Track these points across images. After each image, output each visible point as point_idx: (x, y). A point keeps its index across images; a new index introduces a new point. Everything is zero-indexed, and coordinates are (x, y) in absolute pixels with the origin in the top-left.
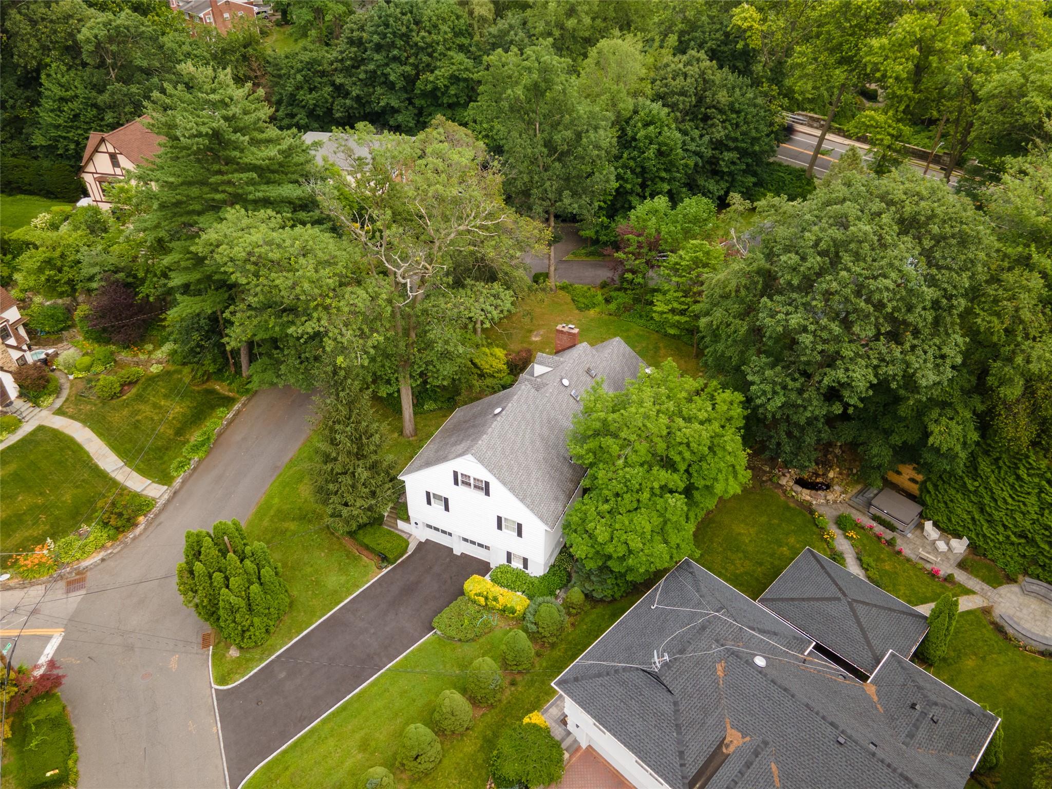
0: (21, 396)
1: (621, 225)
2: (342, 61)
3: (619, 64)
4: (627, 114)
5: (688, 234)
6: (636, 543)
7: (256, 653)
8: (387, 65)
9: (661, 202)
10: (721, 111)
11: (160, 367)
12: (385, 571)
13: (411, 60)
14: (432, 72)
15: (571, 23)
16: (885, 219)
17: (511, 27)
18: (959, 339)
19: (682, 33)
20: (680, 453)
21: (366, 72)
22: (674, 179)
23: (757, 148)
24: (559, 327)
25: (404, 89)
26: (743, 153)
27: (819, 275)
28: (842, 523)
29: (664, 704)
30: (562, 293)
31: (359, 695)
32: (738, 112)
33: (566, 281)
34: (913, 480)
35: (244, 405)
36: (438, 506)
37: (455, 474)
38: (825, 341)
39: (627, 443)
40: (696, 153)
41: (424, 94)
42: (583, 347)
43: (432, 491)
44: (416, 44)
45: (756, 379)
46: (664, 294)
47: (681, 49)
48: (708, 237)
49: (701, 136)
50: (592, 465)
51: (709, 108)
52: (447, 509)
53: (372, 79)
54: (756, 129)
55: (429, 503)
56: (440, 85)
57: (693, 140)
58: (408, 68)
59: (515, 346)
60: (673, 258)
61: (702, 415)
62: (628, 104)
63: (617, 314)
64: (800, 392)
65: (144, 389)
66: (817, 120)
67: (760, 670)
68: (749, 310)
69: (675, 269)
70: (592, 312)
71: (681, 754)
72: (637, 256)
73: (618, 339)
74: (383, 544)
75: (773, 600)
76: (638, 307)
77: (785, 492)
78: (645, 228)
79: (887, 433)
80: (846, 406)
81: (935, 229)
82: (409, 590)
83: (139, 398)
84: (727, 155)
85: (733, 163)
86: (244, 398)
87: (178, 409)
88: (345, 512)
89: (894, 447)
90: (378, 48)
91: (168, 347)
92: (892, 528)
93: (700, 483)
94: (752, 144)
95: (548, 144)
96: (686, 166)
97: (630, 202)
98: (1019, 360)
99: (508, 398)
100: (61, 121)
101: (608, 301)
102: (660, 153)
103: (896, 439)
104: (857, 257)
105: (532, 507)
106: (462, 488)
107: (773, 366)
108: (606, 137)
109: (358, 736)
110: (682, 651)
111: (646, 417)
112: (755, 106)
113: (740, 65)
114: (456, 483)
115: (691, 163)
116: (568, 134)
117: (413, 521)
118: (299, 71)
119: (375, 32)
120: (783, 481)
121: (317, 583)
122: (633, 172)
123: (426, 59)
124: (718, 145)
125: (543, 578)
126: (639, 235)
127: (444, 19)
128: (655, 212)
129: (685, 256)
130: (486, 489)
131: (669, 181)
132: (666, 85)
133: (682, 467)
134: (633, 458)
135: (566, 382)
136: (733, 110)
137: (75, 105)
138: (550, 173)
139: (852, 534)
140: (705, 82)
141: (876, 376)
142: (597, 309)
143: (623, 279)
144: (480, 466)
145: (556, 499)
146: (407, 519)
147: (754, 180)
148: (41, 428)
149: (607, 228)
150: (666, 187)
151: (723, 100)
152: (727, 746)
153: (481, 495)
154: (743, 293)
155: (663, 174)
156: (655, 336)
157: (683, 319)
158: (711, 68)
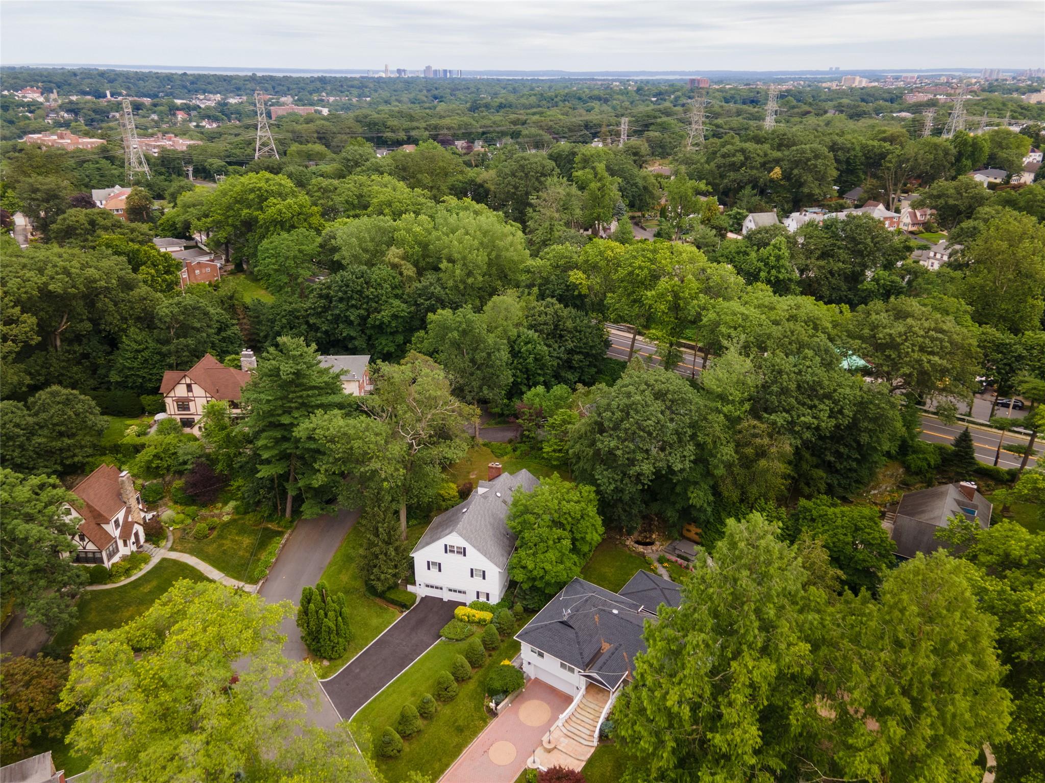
0: (146, 541)
1: (517, 403)
2: (314, 309)
3: (506, 309)
4: (513, 338)
5: (558, 406)
6: (548, 567)
7: (339, 662)
8: (347, 310)
9: (540, 389)
10: (570, 332)
11: (229, 517)
12: (404, 614)
13: (364, 306)
14: (379, 313)
15: (470, 281)
16: (647, 393)
17: (431, 284)
18: (691, 447)
19: (540, 285)
20: (566, 519)
21: (332, 315)
22: (546, 374)
23: (594, 352)
24: (490, 465)
25: (359, 325)
26: (587, 355)
27: (622, 421)
28: (661, 561)
29: (570, 634)
30: (485, 448)
31: (404, 674)
32: (580, 332)
33: (486, 441)
34: (696, 534)
35: (290, 535)
36: (434, 570)
37: (446, 546)
38: (628, 453)
39: (538, 516)
40: (558, 358)
41: (374, 327)
42: (505, 476)
43: (431, 560)
44: (367, 297)
45: (600, 477)
46: (548, 442)
47: (542, 296)
48: (570, 407)
49: (560, 347)
50: (521, 532)
51: (562, 330)
52: (440, 570)
53: (337, 319)
54: (593, 341)
55: (429, 568)
56: (386, 321)
57: (554, 350)
58: (362, 312)
59: (461, 482)
60: (551, 420)
61: (575, 499)
62: (514, 332)
63: (521, 457)
64: (622, 481)
65: (222, 531)
66: (632, 328)
67: (615, 615)
68: (593, 443)
69: (553, 427)
70: (505, 458)
71: (581, 654)
72: (530, 420)
73: (524, 471)
74: (401, 598)
75: (623, 592)
76: (533, 452)
77: (629, 549)
78: (533, 404)
79: (674, 503)
80: (643, 485)
81: (670, 396)
82: (420, 622)
83: (220, 537)
84: (576, 357)
85: (581, 361)
86: (289, 531)
87: (248, 541)
88: (383, 577)
89: (678, 511)
90: (341, 300)
91: (232, 504)
92: (687, 560)
93: (578, 536)
94: (591, 350)
95: (473, 361)
96: (552, 365)
97: (521, 389)
98: (719, 456)
99: (469, 504)
100: (135, 365)
101: (514, 450)
102: (536, 359)
103: (678, 506)
104: (637, 412)
105: (490, 558)
106: (449, 554)
107: (606, 470)
108: (504, 355)
110: (577, 611)
111: (547, 501)
112: (590, 327)
113: (578, 302)
114: (446, 552)
115: (555, 364)
116: (484, 354)
117: (417, 584)
118: (283, 316)
119: (340, 290)
120: (628, 543)
121: (366, 624)
122: (521, 371)
123: (374, 305)
124: (570, 352)
125: (498, 604)
126: (530, 409)
127: (385, 281)
128: (538, 395)
129: (557, 418)
130: (463, 552)
131: (543, 375)
132: (535, 320)
133: (568, 528)
134: (542, 523)
135: (499, 494)
136: (577, 331)
137: (146, 354)
138: (474, 377)
139: (666, 564)
140: (558, 317)
141: (655, 468)
142: (508, 456)
143: (522, 435)
144: (460, 538)
145: (503, 555)
146: (414, 583)
147: (595, 370)
148: (164, 560)
149: (508, 406)
150: (542, 379)
151: (570, 326)
152: (603, 649)
153: (461, 556)
154: (589, 434)
155: (539, 371)
156: (546, 468)
157: (561, 455)
158: (560, 309)
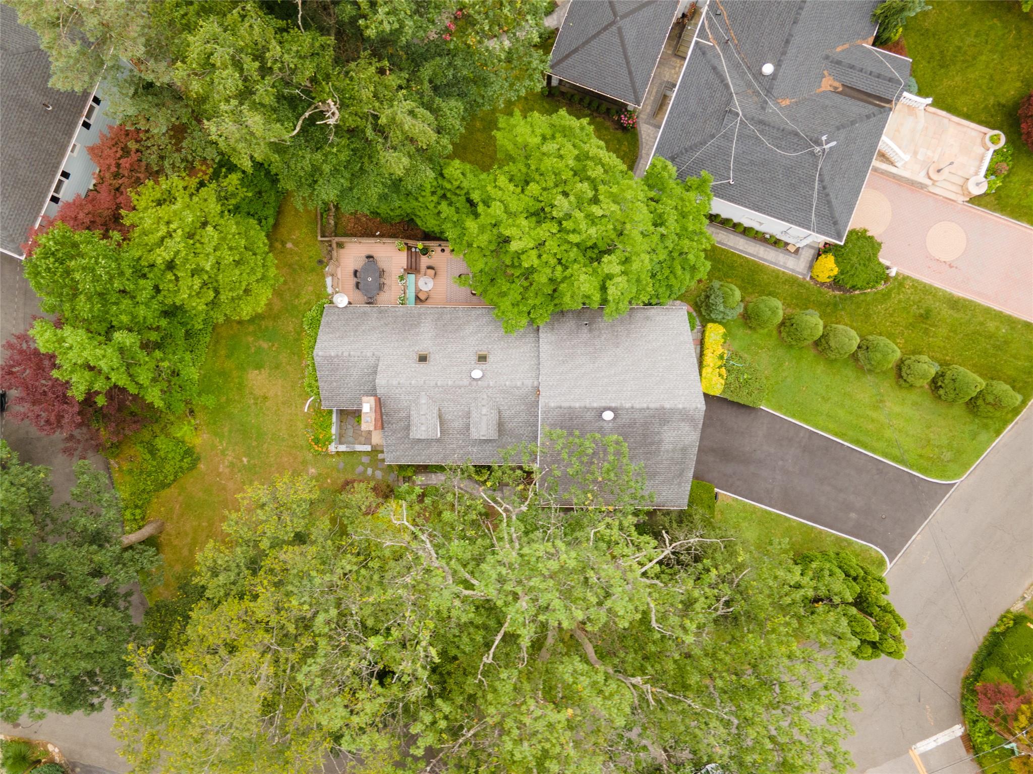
71: (868, 117)
75: (635, 92)
109: (875, 415)
152: (836, 88)
